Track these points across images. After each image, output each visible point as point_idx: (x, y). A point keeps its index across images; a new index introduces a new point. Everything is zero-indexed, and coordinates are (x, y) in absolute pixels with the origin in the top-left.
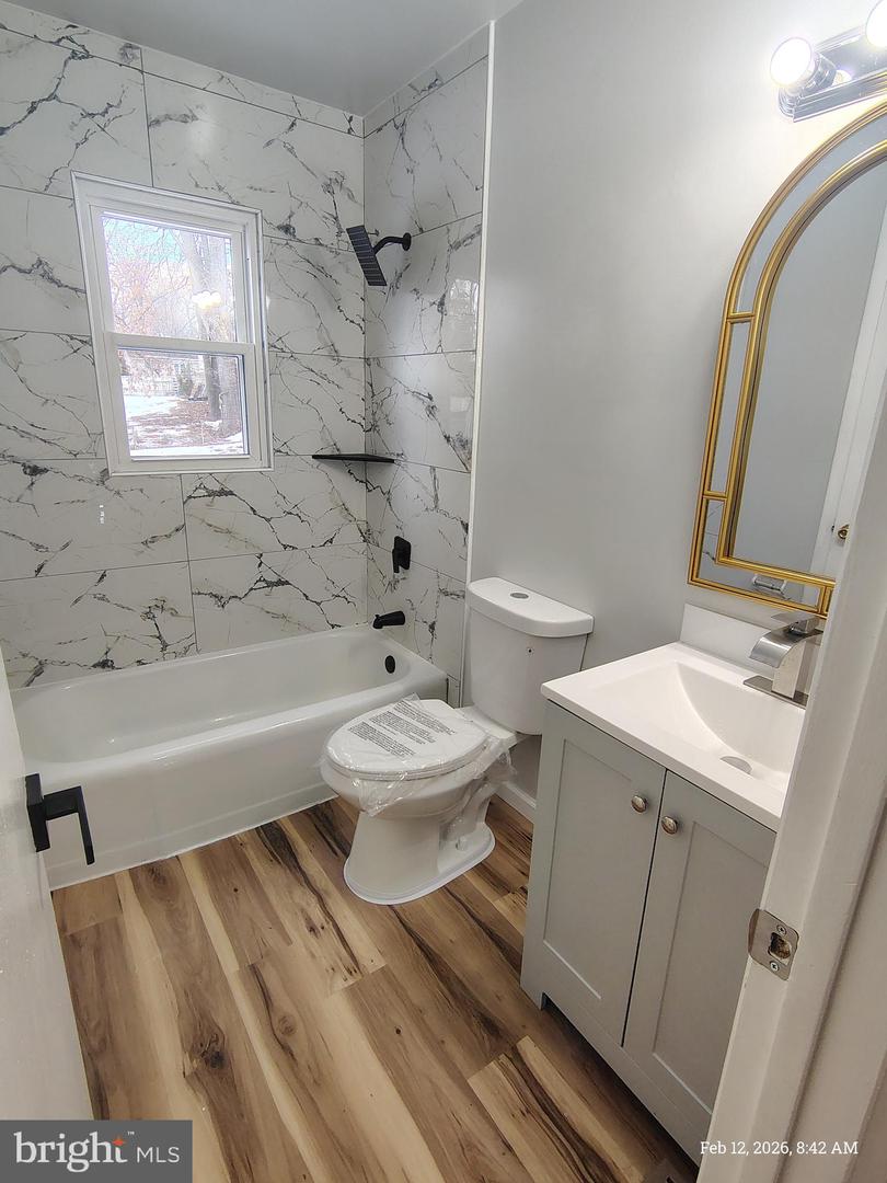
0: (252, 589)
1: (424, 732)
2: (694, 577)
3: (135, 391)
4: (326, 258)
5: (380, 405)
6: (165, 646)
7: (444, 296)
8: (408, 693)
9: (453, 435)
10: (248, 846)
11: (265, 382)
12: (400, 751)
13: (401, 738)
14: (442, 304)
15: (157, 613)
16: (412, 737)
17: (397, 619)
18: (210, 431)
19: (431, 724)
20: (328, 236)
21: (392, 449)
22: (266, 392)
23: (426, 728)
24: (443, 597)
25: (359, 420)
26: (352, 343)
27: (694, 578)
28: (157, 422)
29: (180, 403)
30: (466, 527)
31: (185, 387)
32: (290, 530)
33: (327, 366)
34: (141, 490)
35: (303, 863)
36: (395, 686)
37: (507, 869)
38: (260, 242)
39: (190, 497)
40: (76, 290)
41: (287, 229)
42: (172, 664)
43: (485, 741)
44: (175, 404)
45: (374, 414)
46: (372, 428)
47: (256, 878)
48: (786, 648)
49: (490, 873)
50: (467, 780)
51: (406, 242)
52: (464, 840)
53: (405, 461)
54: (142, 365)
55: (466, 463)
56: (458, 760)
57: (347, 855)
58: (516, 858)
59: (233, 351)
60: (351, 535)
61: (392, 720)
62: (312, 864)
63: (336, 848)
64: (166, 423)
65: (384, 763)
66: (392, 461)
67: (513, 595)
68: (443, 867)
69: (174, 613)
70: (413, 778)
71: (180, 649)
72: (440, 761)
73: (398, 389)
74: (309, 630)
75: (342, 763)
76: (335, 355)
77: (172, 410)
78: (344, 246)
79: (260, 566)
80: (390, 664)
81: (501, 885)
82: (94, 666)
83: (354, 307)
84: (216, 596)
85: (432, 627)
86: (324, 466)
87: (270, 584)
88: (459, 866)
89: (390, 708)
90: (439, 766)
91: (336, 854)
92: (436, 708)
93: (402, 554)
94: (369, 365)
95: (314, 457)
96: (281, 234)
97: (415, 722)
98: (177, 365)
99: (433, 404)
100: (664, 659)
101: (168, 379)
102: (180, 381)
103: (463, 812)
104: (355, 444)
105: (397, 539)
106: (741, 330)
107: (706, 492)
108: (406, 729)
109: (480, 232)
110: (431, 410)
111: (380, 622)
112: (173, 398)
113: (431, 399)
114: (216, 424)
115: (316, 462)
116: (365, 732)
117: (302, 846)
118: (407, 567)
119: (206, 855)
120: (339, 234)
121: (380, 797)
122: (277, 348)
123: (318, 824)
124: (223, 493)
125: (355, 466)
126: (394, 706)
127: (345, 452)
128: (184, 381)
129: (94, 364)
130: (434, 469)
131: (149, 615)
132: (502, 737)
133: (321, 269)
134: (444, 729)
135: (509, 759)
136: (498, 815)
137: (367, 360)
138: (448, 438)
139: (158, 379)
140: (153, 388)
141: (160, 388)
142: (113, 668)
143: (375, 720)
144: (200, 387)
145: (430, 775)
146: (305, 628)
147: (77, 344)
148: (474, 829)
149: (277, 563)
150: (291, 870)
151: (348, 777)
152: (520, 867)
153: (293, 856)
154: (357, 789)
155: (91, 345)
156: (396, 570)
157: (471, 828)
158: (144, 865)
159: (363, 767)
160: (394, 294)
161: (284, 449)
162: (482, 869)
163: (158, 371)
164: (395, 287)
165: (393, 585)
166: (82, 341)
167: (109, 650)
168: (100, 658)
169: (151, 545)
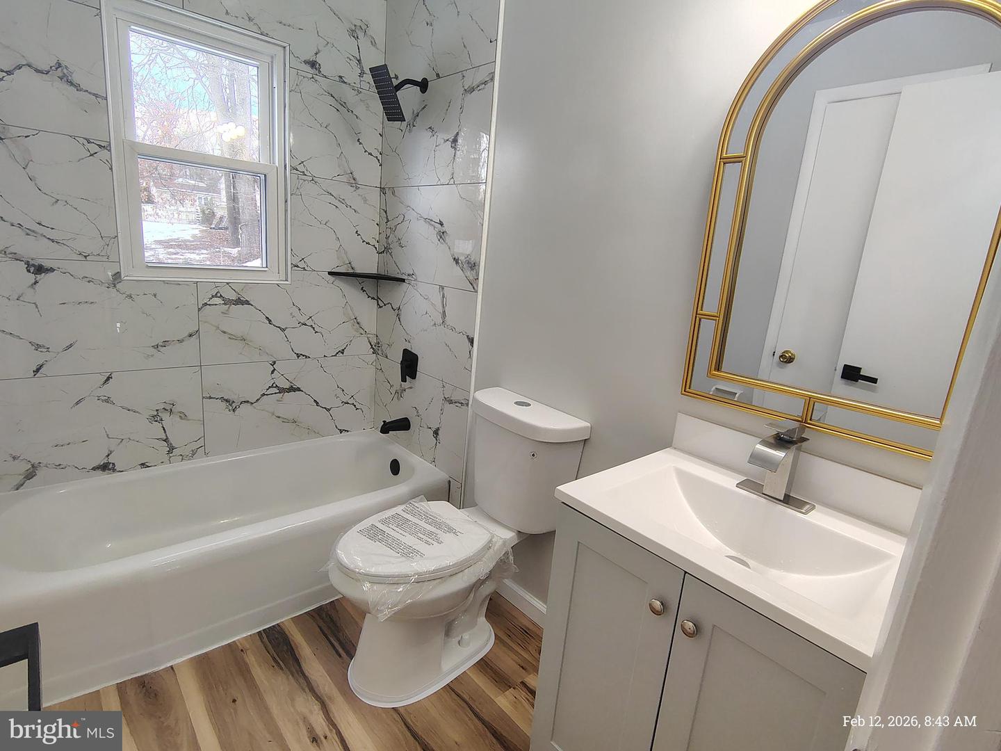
0: (264, 395)
1: (431, 533)
2: (687, 387)
3: (160, 217)
4: (349, 96)
5: (393, 230)
6: (171, 449)
7: (458, 133)
8: (414, 495)
9: (462, 258)
10: (248, 652)
11: (286, 201)
12: (409, 553)
13: (409, 540)
14: (455, 141)
15: (165, 416)
16: (420, 539)
17: (403, 425)
18: (229, 257)
19: (439, 525)
20: (352, 75)
21: (405, 269)
22: (286, 211)
23: (433, 529)
24: (447, 405)
25: (373, 242)
26: (370, 173)
27: (687, 390)
28: (179, 246)
29: (202, 231)
30: (471, 341)
31: (208, 217)
32: (303, 340)
33: (346, 192)
34: (155, 295)
35: (305, 667)
36: (400, 488)
37: (508, 663)
38: (287, 71)
39: (206, 304)
40: (96, 96)
41: (313, 64)
42: (179, 466)
43: (490, 541)
44: (197, 232)
45: (387, 238)
46: (385, 250)
47: (256, 687)
48: (779, 454)
49: (491, 669)
50: (474, 580)
51: (423, 85)
52: (466, 636)
53: (415, 280)
54: (167, 196)
55: (473, 283)
56: (466, 560)
57: (351, 656)
58: (516, 653)
59: (256, 170)
60: (362, 346)
61: (402, 523)
62: (316, 668)
63: (341, 650)
64: (187, 248)
65: (392, 565)
66: (403, 280)
67: (516, 403)
68: (447, 665)
69: (183, 416)
70: (422, 580)
71: (187, 452)
72: (449, 561)
73: (411, 215)
74: (318, 434)
75: (352, 567)
76: (354, 183)
77: (194, 236)
78: (366, 86)
79: (273, 372)
80: (395, 467)
81: (502, 681)
82: (94, 469)
83: (373, 142)
84: (227, 401)
85: (436, 433)
86: (338, 282)
87: (282, 390)
88: (463, 663)
89: (399, 509)
90: (449, 567)
91: (340, 656)
92: (442, 509)
93: (410, 365)
94: (385, 194)
95: (330, 273)
96: (308, 68)
97: (422, 523)
98: (200, 198)
99: (444, 229)
100: (661, 463)
101: (191, 209)
102: (203, 212)
103: (465, 611)
104: (368, 263)
105: (406, 352)
106: (733, 170)
107: (699, 312)
108: (415, 531)
109: (492, 79)
110: (442, 235)
111: (387, 428)
112: (195, 226)
113: (441, 224)
114: (234, 251)
115: (331, 278)
116: (374, 534)
117: (306, 651)
118: (413, 376)
119: (204, 664)
120: (362, 74)
121: (390, 601)
122: (298, 170)
123: (322, 624)
124: (240, 302)
125: (368, 284)
126: (403, 507)
127: (358, 271)
128: (207, 212)
129: (111, 169)
130: (442, 288)
131: (156, 418)
132: (505, 536)
133: (343, 105)
134: (451, 530)
135: (511, 558)
136: (497, 610)
137: (383, 190)
138: (456, 261)
139: (181, 209)
140: (176, 216)
141: (183, 216)
142: (114, 470)
143: (383, 522)
144: (221, 218)
145: (438, 576)
146: (313, 432)
147: (94, 148)
148: (476, 624)
149: (289, 371)
150: (293, 676)
151: (358, 580)
152: (519, 661)
153: (297, 661)
154: (366, 592)
155: (110, 151)
156: (404, 380)
157: (473, 624)
158: (135, 678)
159: (373, 570)
160: (410, 131)
161: (301, 265)
162: (484, 665)
163: (182, 202)
164: (411, 125)
165: (400, 393)
166: (100, 146)
167: (111, 452)
168: (101, 460)
169: (162, 349)
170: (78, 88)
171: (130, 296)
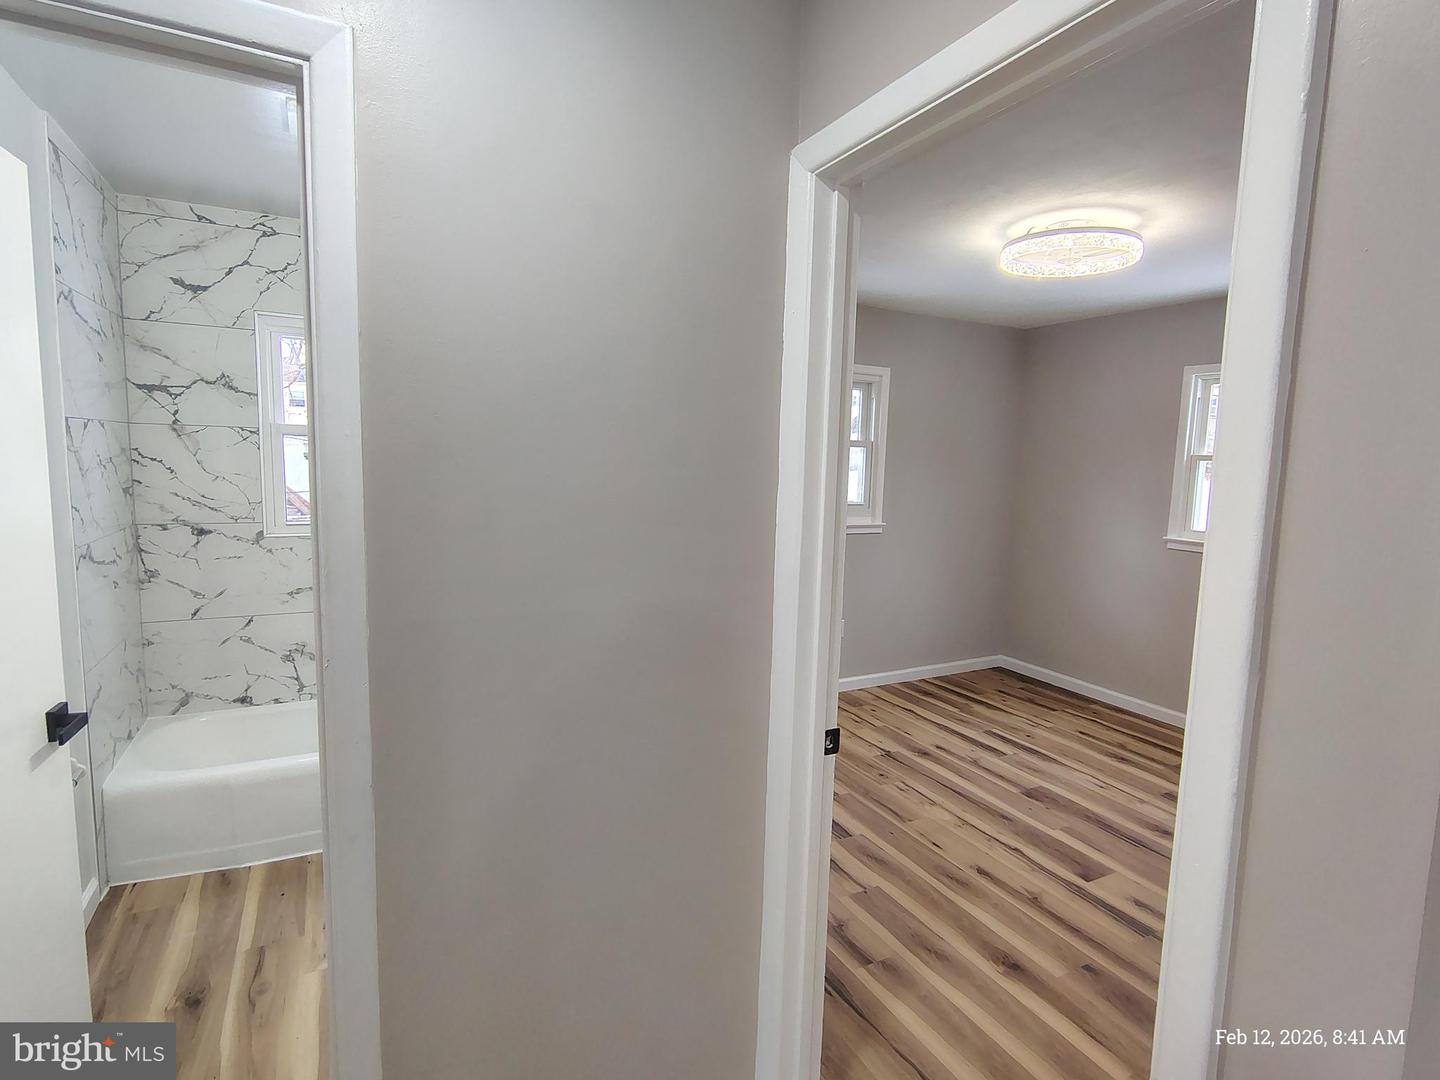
6: (302, 687)
15: (297, 656)
34: (291, 549)
40: (250, 394)
82: (234, 701)
129: (259, 448)
131: (289, 658)
142: (252, 704)
147: (246, 434)
155: (258, 434)
166: (251, 432)
167: (249, 687)
168: (240, 694)
169: (295, 596)
170: (236, 390)
171: (270, 551)
